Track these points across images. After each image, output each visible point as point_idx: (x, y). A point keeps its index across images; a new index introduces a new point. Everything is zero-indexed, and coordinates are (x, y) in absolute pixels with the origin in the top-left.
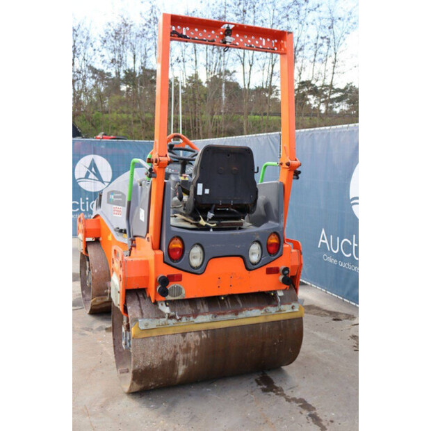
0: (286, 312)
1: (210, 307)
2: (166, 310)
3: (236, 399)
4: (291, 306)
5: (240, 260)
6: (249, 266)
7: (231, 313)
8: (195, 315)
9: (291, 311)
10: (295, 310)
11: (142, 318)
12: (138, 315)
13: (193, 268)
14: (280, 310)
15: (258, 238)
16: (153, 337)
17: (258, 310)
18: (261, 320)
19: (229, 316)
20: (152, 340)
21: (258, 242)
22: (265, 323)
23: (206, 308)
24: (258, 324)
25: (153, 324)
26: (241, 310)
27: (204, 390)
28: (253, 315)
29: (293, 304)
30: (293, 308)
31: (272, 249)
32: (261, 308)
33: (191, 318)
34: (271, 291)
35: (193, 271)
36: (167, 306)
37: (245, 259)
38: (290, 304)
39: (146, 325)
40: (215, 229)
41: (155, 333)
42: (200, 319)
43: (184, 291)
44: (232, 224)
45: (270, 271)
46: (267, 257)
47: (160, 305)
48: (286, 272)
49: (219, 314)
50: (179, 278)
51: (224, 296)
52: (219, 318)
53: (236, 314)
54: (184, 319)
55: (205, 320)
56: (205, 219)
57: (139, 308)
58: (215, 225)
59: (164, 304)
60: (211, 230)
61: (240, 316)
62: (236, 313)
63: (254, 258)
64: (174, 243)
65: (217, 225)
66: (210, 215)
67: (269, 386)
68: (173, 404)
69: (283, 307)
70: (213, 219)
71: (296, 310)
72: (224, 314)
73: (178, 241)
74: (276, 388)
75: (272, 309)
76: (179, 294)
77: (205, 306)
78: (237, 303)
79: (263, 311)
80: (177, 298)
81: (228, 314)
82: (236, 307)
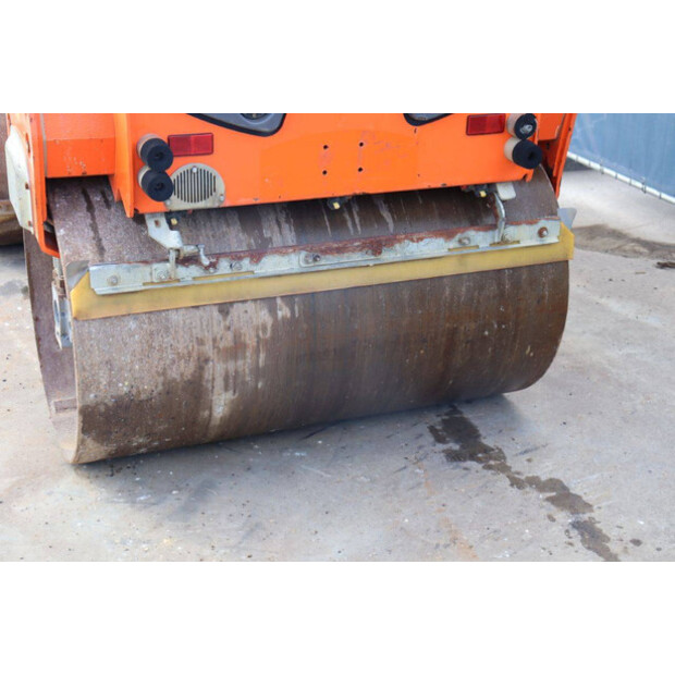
0: (522, 243)
1: (300, 230)
2: (170, 239)
3: (373, 481)
4: (536, 228)
7: (361, 248)
8: (256, 255)
9: (535, 242)
10: (549, 240)
11: (102, 262)
12: (89, 253)
13: (248, 116)
14: (504, 241)
16: (136, 316)
17: (441, 241)
18: (448, 268)
19: (357, 257)
20: (132, 325)
22: (459, 276)
23: (290, 236)
24: (441, 278)
25: (134, 278)
26: (391, 242)
27: (287, 454)
28: (425, 255)
29: (542, 223)
30: (541, 233)
32: (449, 235)
33: (246, 263)
34: (478, 187)
35: (247, 125)
36: (172, 227)
38: (531, 223)
39: (114, 281)
41: (140, 306)
42: (271, 264)
43: (220, 186)
47: (150, 223)
48: (527, 128)
49: (325, 252)
50: (204, 146)
51: (341, 199)
52: (327, 261)
53: (377, 251)
54: (224, 265)
55: (284, 268)
57: (92, 234)
59: (163, 221)
61: (387, 256)
62: (376, 248)
67: (466, 445)
68: (201, 493)
69: (512, 232)
71: (552, 239)
72: (339, 251)
74: (486, 450)
75: (479, 238)
76: (208, 191)
77: (286, 227)
78: (380, 219)
79: (453, 244)
80: (201, 205)
81: (354, 251)
82: (375, 232)
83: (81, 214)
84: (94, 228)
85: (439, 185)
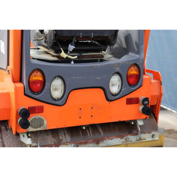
0: (147, 140)
1: (72, 136)
2: (28, 141)
4: (151, 134)
5: (101, 91)
6: (109, 97)
7: (93, 142)
8: (57, 145)
9: (151, 139)
13: (55, 100)
14: (140, 139)
15: (118, 69)
17: (119, 139)
19: (91, 145)
21: (118, 73)
23: (68, 138)
26: (102, 140)
29: (153, 133)
30: (153, 136)
31: (132, 80)
32: (122, 137)
34: (131, 121)
35: (54, 102)
36: (28, 137)
37: (105, 90)
38: (149, 133)
40: (76, 61)
43: (45, 123)
44: (93, 56)
45: (130, 102)
46: (127, 88)
47: (21, 136)
48: (146, 102)
49: (80, 144)
50: (40, 110)
51: (85, 126)
53: (98, 143)
56: (66, 51)
58: (76, 57)
59: (26, 135)
60: (72, 62)
61: (101, 145)
63: (114, 89)
64: (35, 76)
65: (78, 57)
66: (71, 47)
69: (143, 136)
70: (74, 51)
71: (156, 138)
72: (85, 143)
73: (39, 73)
75: (132, 138)
76: (41, 123)
77: (67, 135)
78: (99, 132)
79: (123, 140)
80: (39, 129)
81: (90, 143)
82: (97, 136)
85: (118, 121)
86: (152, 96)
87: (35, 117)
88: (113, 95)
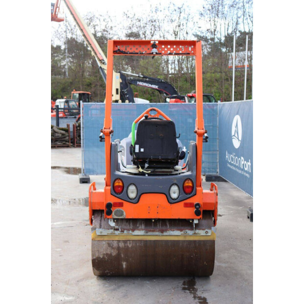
0: (201, 234)
1: (146, 225)
2: (112, 224)
4: (205, 231)
5: (164, 197)
6: (171, 201)
7: (158, 231)
8: (133, 230)
9: (205, 234)
10: (208, 234)
11: (100, 227)
12: (98, 226)
13: (131, 199)
14: (195, 233)
16: (105, 241)
17: (179, 232)
18: (181, 238)
19: (157, 233)
20: (104, 243)
21: (176, 184)
22: (185, 241)
23: (143, 227)
24: (179, 241)
25: (105, 232)
26: (166, 230)
27: (145, 282)
28: (175, 234)
29: (206, 230)
30: (207, 232)
31: (187, 190)
32: (181, 230)
33: (131, 231)
34: (190, 219)
35: (130, 201)
36: (114, 222)
37: (168, 196)
38: (204, 230)
39: (101, 233)
40: (149, 175)
41: (106, 238)
42: (136, 232)
43: (125, 214)
45: (186, 205)
46: (184, 196)
47: (109, 221)
48: (197, 207)
49: (150, 231)
50: (121, 205)
52: (150, 233)
54: (125, 232)
55: (139, 234)
56: (143, 168)
57: (99, 222)
58: (150, 172)
59: (112, 220)
60: (147, 175)
61: (165, 234)
62: (162, 232)
63: (174, 195)
66: (146, 165)
67: (190, 286)
69: (197, 231)
70: (148, 168)
72: (153, 231)
75: (190, 232)
76: (122, 214)
77: (143, 224)
78: (166, 225)
79: (182, 233)
80: (120, 217)
82: (164, 228)
83: (99, 218)
84: (101, 221)
85: (178, 218)
86: (203, 203)
87: (117, 209)
88: (173, 199)
